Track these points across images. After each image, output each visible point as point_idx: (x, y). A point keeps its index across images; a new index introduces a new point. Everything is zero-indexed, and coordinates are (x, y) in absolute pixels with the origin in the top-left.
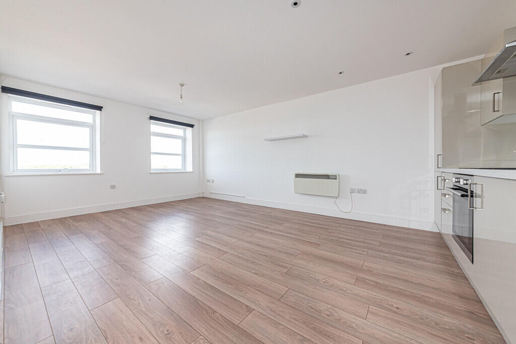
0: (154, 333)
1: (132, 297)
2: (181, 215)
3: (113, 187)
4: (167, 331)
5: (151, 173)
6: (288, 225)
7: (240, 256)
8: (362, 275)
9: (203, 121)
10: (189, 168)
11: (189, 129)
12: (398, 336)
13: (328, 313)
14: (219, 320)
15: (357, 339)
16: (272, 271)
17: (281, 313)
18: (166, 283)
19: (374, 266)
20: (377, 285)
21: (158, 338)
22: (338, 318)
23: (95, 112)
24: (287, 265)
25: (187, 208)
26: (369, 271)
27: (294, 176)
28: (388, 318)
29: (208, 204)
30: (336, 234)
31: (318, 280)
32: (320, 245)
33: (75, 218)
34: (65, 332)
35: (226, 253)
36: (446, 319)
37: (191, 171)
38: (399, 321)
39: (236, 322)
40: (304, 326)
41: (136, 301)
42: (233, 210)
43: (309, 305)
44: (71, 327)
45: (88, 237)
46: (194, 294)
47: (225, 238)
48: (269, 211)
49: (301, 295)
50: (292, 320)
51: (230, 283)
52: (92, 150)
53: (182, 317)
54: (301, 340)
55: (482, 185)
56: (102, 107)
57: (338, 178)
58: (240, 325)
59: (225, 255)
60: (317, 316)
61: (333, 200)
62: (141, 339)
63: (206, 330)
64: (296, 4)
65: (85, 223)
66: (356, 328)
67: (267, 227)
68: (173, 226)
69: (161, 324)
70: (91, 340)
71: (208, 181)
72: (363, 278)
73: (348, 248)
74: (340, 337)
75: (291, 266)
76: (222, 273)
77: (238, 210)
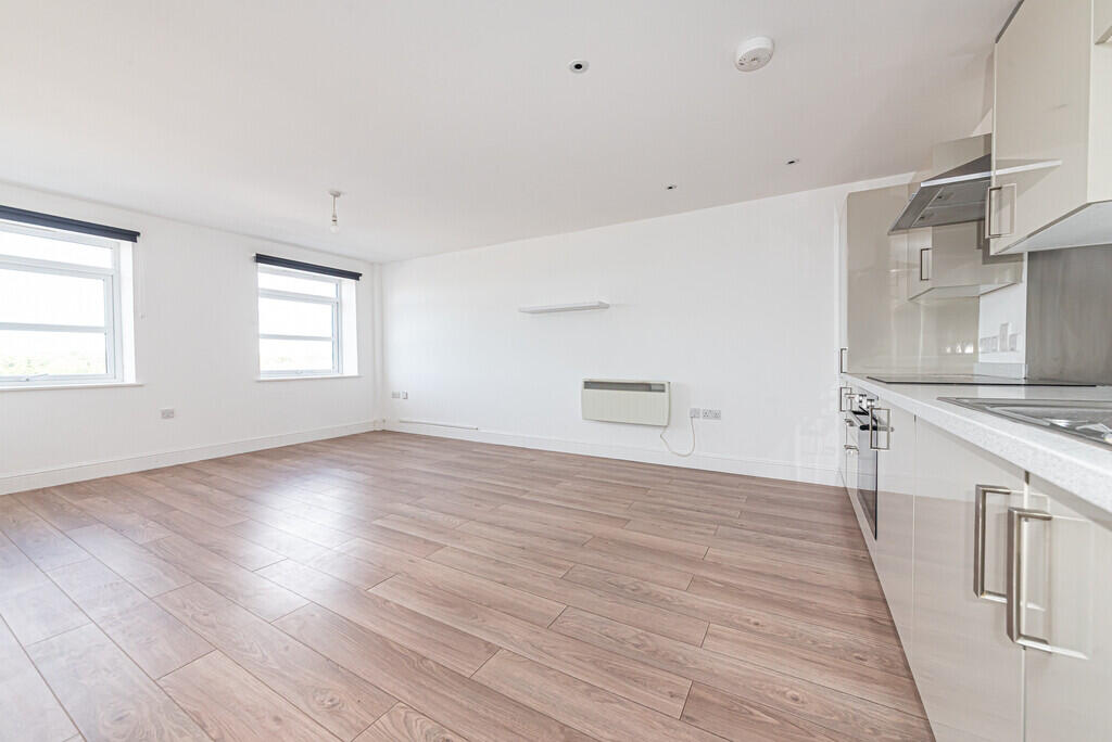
0: (303, 706)
1: (247, 646)
2: (337, 471)
3: (168, 415)
4: (331, 700)
5: (260, 381)
6: (569, 484)
7: (472, 551)
8: (702, 573)
9: (381, 264)
10: (351, 368)
11: (349, 283)
12: (752, 668)
13: (636, 642)
14: (433, 672)
15: (683, 680)
16: (534, 575)
17: (552, 650)
18: (318, 615)
19: (726, 555)
20: (727, 589)
21: (312, 715)
22: (654, 649)
23: (119, 244)
24: (565, 563)
25: (349, 456)
26: (716, 566)
27: (581, 384)
28: (738, 642)
29: (398, 447)
30: (661, 499)
31: (623, 587)
32: (629, 521)
33: (73, 489)
34: (107, 724)
35: (442, 547)
36: (831, 634)
37: (355, 373)
38: (755, 644)
39: (467, 673)
40: (592, 668)
41: (256, 652)
42: (452, 457)
43: (603, 631)
44: (121, 715)
45: (119, 530)
46: (380, 630)
47: (440, 517)
48: (529, 456)
49: (590, 616)
50: (571, 660)
51: (451, 605)
52: (112, 330)
53: (359, 673)
54: (587, 690)
55: (889, 410)
56: (138, 234)
57: (667, 390)
58: (474, 678)
59: (439, 552)
60: (617, 650)
61: (659, 431)
62: (277, 720)
63: (410, 692)
64: (578, 67)
65: (102, 499)
66: (684, 662)
67: (527, 492)
68: (320, 496)
69: (316, 691)
70: (170, 734)
71: (395, 396)
72: (703, 577)
73: (681, 524)
74: (653, 679)
75: (571, 565)
76: (437, 587)
77: (463, 457)
